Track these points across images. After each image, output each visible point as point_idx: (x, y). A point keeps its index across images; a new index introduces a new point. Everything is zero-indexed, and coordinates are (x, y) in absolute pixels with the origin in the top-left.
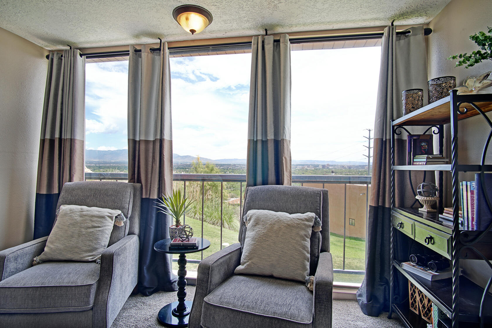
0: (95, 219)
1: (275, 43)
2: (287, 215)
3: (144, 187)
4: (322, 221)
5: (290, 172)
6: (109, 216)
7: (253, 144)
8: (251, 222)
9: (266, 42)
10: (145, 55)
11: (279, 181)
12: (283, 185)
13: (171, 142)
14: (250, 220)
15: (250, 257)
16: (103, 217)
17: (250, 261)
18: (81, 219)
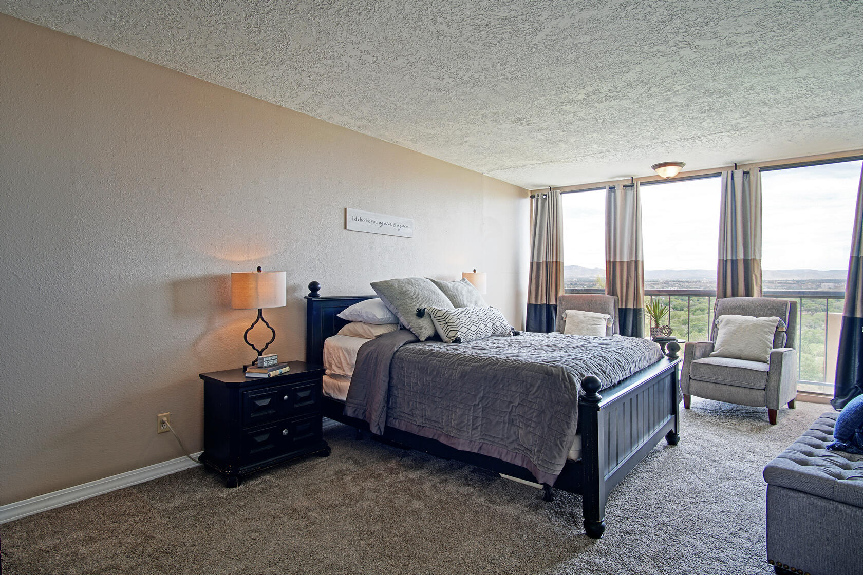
0: (595, 319)
1: (745, 175)
2: (755, 318)
3: (620, 299)
4: (787, 323)
5: (761, 287)
6: (604, 318)
7: (723, 263)
8: (723, 323)
9: (735, 175)
10: (619, 192)
11: (748, 293)
12: (752, 297)
13: (643, 262)
14: (721, 322)
15: (723, 344)
16: (600, 319)
17: (722, 348)
18: (586, 319)
